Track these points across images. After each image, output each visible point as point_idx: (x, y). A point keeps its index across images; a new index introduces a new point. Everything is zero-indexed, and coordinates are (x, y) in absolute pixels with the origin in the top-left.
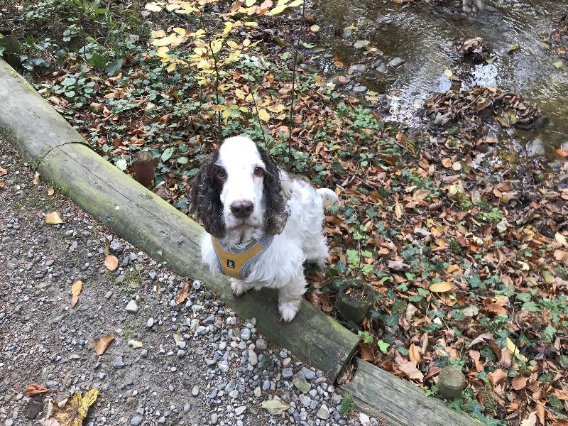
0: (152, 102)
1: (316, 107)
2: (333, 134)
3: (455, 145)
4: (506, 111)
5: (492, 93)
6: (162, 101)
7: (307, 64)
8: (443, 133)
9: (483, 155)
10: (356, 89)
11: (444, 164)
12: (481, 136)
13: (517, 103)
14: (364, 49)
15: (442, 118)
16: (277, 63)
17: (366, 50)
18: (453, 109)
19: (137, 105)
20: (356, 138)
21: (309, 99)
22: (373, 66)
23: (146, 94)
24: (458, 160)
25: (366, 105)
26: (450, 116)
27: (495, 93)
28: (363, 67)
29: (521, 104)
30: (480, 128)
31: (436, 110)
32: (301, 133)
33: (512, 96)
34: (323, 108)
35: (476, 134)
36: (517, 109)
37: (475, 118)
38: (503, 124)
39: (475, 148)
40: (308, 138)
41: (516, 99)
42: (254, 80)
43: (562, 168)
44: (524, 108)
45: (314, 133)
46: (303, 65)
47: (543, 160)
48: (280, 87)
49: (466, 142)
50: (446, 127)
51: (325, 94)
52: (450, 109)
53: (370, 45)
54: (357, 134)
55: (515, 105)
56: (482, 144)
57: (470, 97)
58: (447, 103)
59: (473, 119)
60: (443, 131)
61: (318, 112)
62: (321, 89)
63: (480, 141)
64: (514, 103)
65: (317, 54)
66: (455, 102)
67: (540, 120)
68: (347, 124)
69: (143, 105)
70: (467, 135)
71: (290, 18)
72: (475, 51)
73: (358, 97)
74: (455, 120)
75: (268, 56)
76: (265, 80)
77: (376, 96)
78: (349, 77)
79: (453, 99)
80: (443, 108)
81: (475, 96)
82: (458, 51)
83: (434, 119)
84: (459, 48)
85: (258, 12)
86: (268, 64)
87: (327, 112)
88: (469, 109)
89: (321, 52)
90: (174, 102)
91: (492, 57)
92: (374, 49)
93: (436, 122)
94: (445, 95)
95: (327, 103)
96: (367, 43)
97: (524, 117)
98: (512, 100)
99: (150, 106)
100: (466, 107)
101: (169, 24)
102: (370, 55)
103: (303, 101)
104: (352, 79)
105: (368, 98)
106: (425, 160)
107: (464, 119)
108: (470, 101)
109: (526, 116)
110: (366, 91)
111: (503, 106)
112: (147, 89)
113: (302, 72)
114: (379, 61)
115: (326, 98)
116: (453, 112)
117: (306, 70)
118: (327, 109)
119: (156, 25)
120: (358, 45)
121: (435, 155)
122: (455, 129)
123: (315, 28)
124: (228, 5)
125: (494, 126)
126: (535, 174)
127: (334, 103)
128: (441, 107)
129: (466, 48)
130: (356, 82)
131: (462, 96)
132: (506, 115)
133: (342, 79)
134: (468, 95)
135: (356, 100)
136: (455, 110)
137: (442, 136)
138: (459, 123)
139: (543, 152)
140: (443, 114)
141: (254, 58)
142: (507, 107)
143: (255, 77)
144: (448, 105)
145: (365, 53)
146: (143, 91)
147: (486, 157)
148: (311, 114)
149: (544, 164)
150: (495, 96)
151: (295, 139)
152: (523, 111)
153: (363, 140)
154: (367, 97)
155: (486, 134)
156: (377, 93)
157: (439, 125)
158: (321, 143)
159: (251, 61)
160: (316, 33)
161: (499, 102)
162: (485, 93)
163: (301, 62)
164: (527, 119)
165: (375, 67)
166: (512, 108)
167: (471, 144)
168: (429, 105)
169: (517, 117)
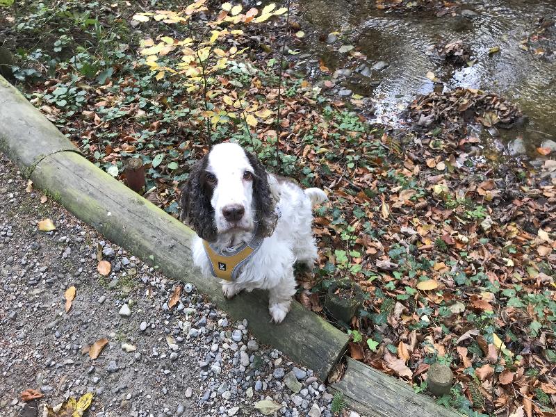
0: (142, 109)
1: (303, 111)
2: (319, 137)
3: (438, 146)
4: (488, 112)
5: (473, 94)
6: (151, 108)
7: (294, 69)
8: (427, 134)
9: (467, 155)
10: (342, 93)
11: (428, 164)
12: (464, 137)
13: (498, 103)
14: (348, 54)
15: (425, 120)
16: (264, 69)
17: (350, 55)
18: (436, 110)
19: (128, 112)
20: (343, 141)
21: (296, 104)
22: (357, 70)
23: (136, 101)
24: (442, 160)
25: (352, 108)
26: (433, 117)
27: (476, 95)
28: (347, 72)
29: (502, 105)
30: (463, 128)
31: (420, 112)
32: (289, 137)
33: (493, 96)
34: (310, 112)
35: (460, 134)
36: (499, 110)
37: (458, 119)
38: (485, 124)
39: (458, 148)
40: (296, 141)
41: (497, 100)
42: (242, 86)
43: (543, 167)
44: (505, 108)
45: (301, 136)
46: (289, 71)
47: (524, 159)
48: (267, 92)
49: (450, 143)
50: (430, 127)
51: (311, 99)
52: (433, 110)
53: (354, 50)
54: (344, 137)
55: (496, 106)
56: (465, 144)
57: (452, 99)
58: (430, 104)
59: (455, 120)
60: (427, 132)
61: (304, 116)
62: (307, 93)
63: (463, 141)
64: (495, 103)
65: (303, 59)
66: (438, 104)
67: (520, 120)
68: (333, 128)
69: (134, 112)
70: (450, 136)
71: (276, 24)
72: (456, 54)
73: (343, 101)
74: (439, 121)
75: (255, 62)
76: (252, 86)
77: (361, 99)
78: (334, 81)
79: (436, 101)
80: (427, 110)
81: (457, 97)
82: (440, 53)
83: (418, 121)
84: (440, 51)
85: (244, 20)
86: (255, 70)
87: (313, 116)
88: (452, 110)
89: (306, 58)
90: (163, 109)
91: (473, 59)
92: (358, 54)
93: (419, 123)
94: (428, 97)
95: (313, 107)
96: (351, 47)
97: (505, 117)
98: (494, 100)
99: (141, 113)
100: (448, 109)
101: (158, 33)
102: (354, 59)
103: (290, 105)
104: (337, 83)
105: (353, 102)
106: (410, 161)
107: (447, 120)
108: (452, 103)
109: (507, 116)
110: (351, 94)
111: (485, 106)
112: (137, 96)
113: (288, 78)
114: (363, 65)
115: (312, 102)
116: (436, 113)
117: (293, 76)
118: (314, 113)
119: (145, 34)
120: (343, 50)
121: (420, 155)
122: (438, 130)
123: (300, 34)
124: (215, 13)
125: (477, 126)
126: (518, 173)
127: (320, 106)
128: (425, 108)
129: (448, 51)
130: (342, 86)
131: (444, 97)
132: (488, 116)
133: (328, 83)
134: (451, 96)
135: (341, 104)
136: (438, 111)
137: (427, 137)
138: (442, 124)
139: (524, 150)
140: (426, 115)
141: (241, 65)
142: (489, 107)
143: (242, 83)
144: (432, 107)
145: (350, 58)
146: (133, 99)
147: (470, 156)
148: (298, 119)
149: (526, 162)
150: (476, 98)
151: (283, 142)
152: (504, 111)
153: (349, 143)
154: (352, 100)
155: (468, 134)
156: (362, 97)
157: (423, 126)
158: (308, 146)
159: (239, 68)
160: (301, 39)
161: (481, 103)
162: (467, 94)
163: (287, 67)
164: (508, 119)
165: (360, 71)
166: (493, 108)
167: (454, 144)
168: (412, 107)
169: (499, 117)
